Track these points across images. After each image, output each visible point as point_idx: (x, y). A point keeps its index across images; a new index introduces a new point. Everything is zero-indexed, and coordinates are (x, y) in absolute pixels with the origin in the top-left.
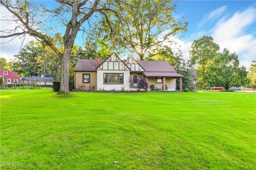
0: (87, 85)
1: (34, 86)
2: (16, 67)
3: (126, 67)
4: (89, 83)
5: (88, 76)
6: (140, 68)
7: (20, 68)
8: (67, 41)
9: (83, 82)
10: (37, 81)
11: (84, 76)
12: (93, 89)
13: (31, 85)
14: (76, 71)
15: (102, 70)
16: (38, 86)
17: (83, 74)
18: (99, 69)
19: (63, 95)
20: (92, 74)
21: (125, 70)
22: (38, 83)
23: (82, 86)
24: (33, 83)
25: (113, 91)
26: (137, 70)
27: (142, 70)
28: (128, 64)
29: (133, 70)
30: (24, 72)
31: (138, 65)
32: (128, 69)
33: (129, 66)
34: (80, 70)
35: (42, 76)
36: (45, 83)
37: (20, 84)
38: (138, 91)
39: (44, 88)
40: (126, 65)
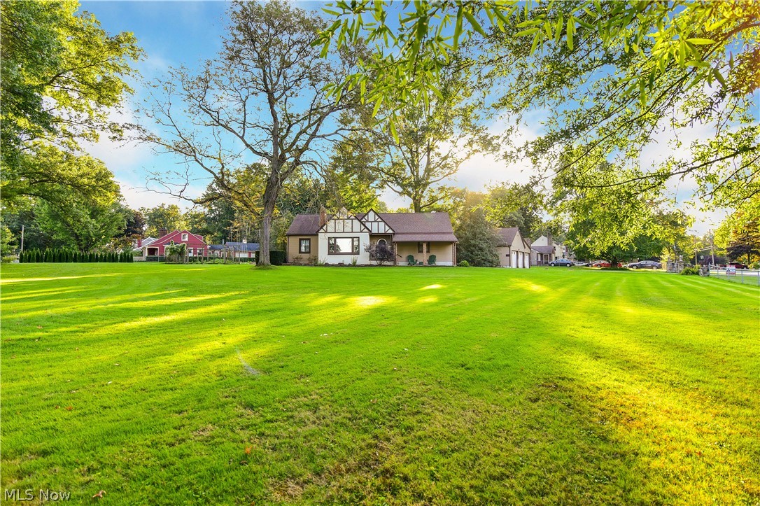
0: (306, 256)
1: (231, 259)
2: (196, 223)
3: (363, 227)
4: (309, 252)
5: (308, 242)
6: (387, 228)
7: (205, 225)
8: (267, 202)
9: (300, 252)
10: (235, 250)
11: (302, 241)
12: (314, 262)
13: (224, 257)
14: (289, 235)
15: (326, 232)
16: (236, 260)
17: (300, 240)
18: (322, 231)
19: (262, 267)
20: (312, 238)
21: (361, 232)
22: (237, 255)
23: (297, 258)
24: (229, 255)
25: (341, 265)
26: (382, 231)
27: (390, 231)
28: (367, 221)
29: (375, 231)
30: (212, 234)
31: (383, 223)
32: (366, 230)
33: (368, 225)
34: (296, 233)
35: (245, 241)
36: (250, 255)
37: (208, 256)
38: (380, 265)
39: (246, 263)
40: (364, 225)
